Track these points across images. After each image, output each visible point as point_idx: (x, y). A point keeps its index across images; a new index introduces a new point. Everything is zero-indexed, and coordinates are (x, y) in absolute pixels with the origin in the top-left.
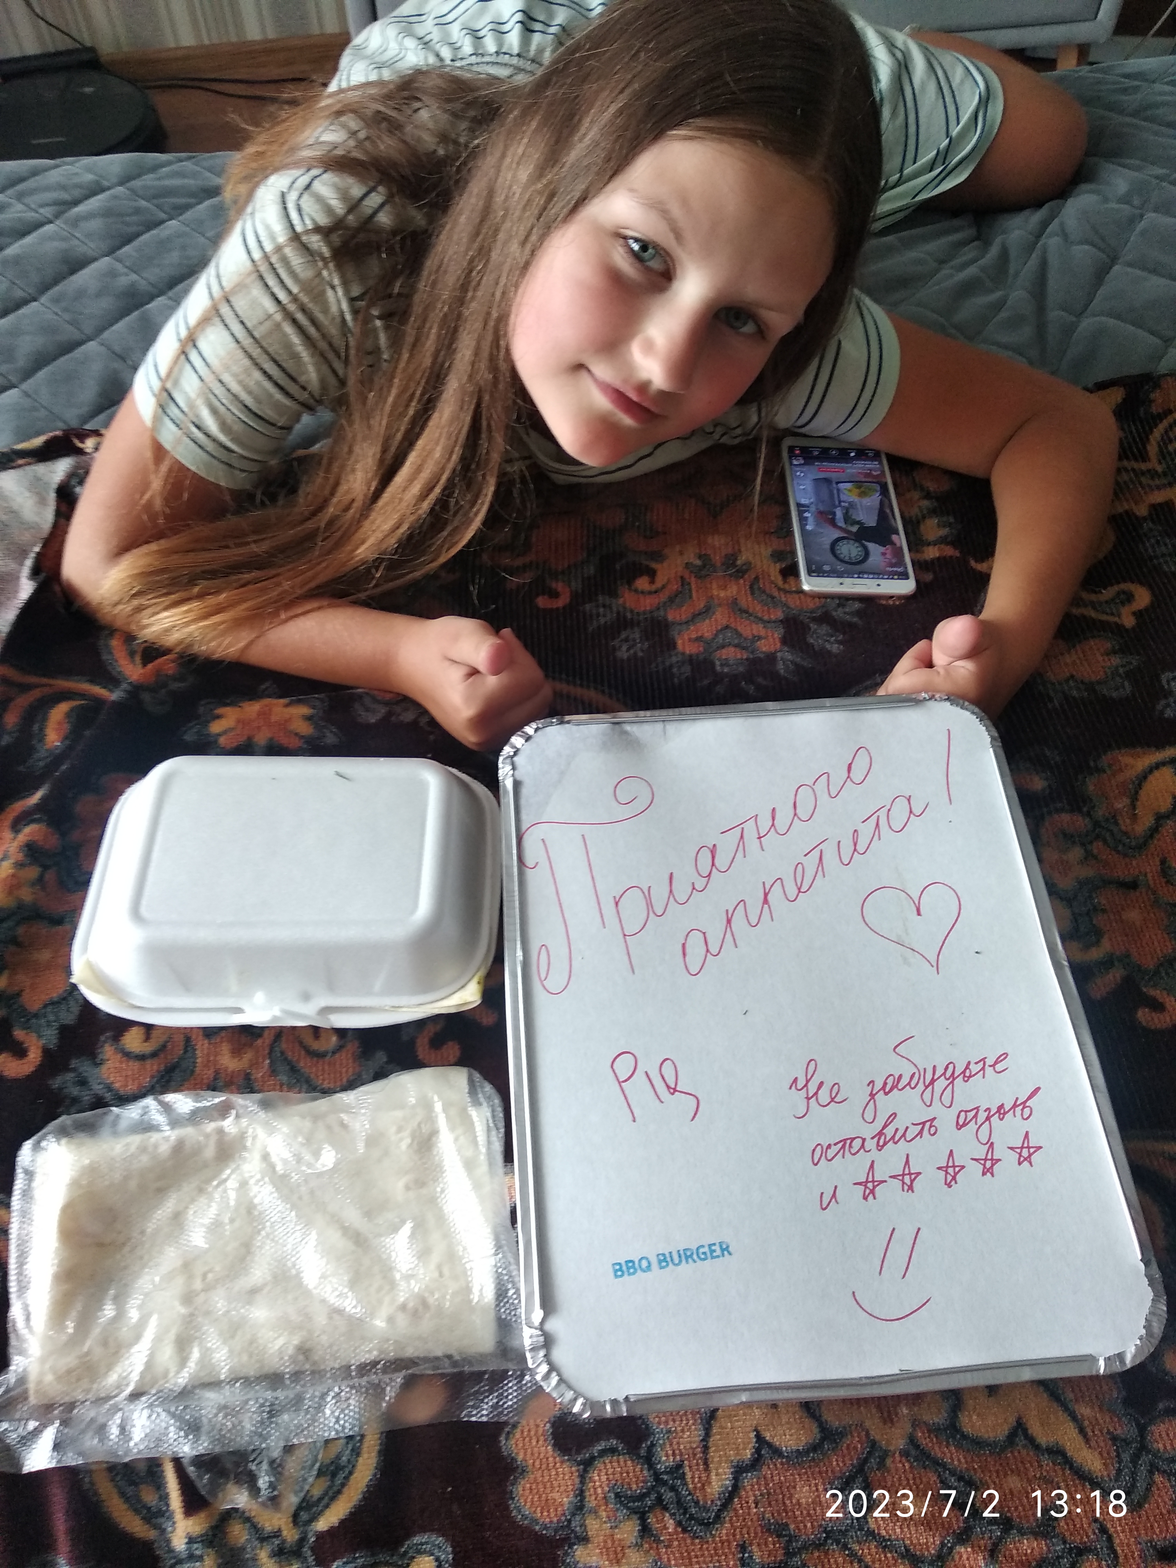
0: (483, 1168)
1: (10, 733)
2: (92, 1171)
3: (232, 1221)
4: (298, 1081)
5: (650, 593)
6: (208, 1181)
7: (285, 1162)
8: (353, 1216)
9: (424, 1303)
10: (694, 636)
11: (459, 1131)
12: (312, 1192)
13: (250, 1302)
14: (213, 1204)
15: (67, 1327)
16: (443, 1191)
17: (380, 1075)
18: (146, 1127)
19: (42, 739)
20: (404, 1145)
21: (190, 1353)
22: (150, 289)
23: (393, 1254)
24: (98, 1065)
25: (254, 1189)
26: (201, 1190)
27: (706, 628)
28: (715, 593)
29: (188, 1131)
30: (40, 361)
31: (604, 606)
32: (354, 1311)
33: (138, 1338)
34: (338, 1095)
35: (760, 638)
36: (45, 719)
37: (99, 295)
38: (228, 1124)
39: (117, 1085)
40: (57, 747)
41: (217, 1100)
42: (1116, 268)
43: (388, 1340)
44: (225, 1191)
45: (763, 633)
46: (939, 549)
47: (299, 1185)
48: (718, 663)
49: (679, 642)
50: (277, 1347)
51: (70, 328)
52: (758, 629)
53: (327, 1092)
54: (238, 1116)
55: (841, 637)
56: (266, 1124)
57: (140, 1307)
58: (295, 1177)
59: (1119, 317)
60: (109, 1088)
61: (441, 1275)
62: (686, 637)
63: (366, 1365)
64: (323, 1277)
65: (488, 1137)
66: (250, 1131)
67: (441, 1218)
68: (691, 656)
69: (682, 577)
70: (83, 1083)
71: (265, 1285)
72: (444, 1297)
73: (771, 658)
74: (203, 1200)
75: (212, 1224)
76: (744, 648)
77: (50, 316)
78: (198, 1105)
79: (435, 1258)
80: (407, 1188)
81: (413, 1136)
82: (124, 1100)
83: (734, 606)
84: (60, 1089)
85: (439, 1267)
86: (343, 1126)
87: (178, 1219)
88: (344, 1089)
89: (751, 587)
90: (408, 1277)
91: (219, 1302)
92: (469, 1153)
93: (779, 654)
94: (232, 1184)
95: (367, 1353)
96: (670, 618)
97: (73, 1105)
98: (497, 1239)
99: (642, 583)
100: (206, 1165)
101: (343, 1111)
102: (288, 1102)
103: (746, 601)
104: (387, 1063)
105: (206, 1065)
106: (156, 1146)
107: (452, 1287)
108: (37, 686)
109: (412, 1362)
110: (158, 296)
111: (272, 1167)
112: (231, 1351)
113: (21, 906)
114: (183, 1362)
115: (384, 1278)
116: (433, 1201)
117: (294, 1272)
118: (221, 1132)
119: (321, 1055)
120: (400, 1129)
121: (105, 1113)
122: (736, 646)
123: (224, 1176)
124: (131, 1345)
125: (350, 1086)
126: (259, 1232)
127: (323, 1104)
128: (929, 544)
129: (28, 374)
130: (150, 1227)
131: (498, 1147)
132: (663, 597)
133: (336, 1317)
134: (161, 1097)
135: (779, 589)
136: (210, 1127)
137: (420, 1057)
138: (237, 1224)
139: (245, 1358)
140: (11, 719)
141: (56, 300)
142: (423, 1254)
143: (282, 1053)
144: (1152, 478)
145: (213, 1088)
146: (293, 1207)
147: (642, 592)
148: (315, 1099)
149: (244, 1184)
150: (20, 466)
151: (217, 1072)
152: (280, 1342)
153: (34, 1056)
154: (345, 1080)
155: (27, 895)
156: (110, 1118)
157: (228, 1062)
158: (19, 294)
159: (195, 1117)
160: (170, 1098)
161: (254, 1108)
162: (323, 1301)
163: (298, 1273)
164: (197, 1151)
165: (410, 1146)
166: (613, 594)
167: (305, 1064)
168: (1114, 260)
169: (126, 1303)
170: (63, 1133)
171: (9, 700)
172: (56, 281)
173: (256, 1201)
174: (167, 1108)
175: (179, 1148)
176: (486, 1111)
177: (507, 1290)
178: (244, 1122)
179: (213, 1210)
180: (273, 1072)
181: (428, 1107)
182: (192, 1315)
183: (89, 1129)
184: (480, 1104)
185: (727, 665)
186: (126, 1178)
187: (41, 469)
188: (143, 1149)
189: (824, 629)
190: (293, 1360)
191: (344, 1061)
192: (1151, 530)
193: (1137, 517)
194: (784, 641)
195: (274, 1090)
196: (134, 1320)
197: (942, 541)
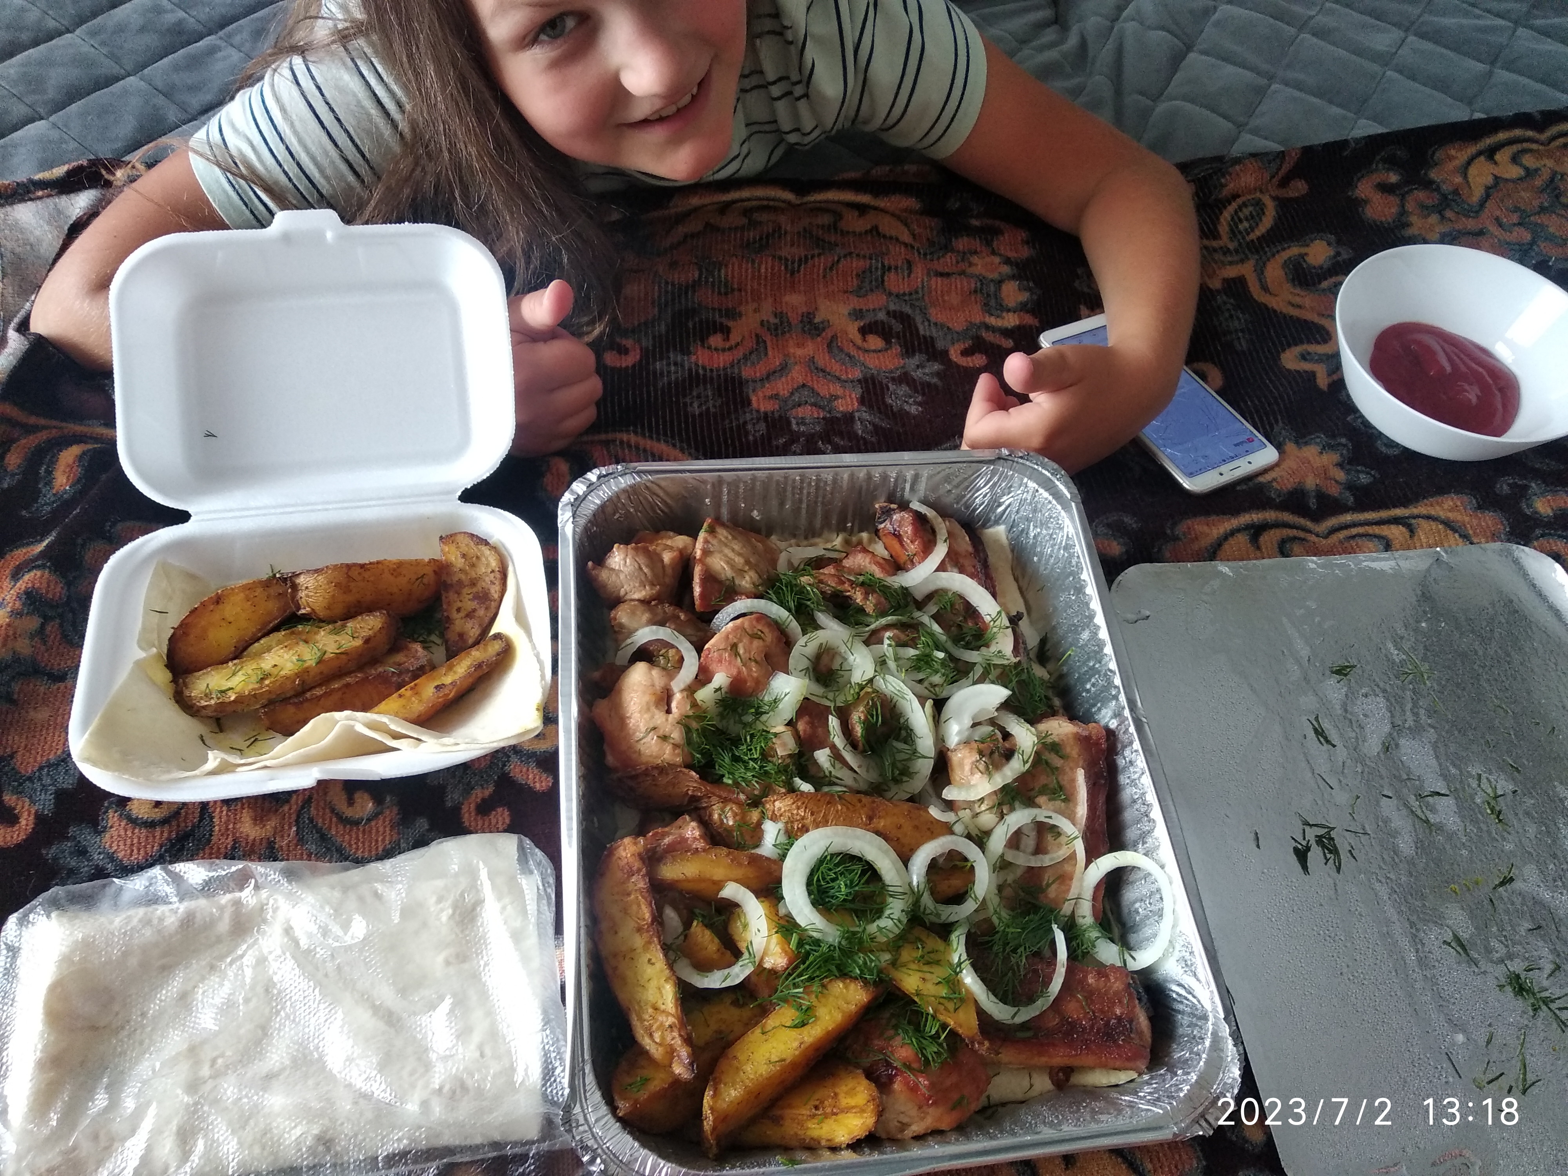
0: (532, 940)
1: (13, 475)
2: (87, 946)
3: (247, 1001)
4: (328, 849)
5: (724, 350)
6: (222, 958)
7: (310, 936)
8: (386, 994)
9: (464, 1087)
10: (769, 393)
11: (507, 900)
12: (339, 968)
13: (265, 1089)
14: (226, 983)
15: (50, 1119)
16: (486, 965)
17: (421, 843)
18: (152, 899)
19: (49, 483)
20: (444, 917)
21: (195, 1145)
22: (200, 28)
23: (430, 1034)
24: (99, 833)
25: (273, 966)
26: (212, 968)
27: (782, 386)
28: (792, 351)
29: (201, 903)
30: (73, 95)
31: (676, 364)
32: (382, 1095)
33: (133, 1132)
34: (373, 865)
35: (837, 397)
36: (53, 461)
37: (142, 29)
38: (247, 895)
39: (120, 855)
40: (65, 492)
41: (234, 869)
42: (1192, 56)
43: (420, 1127)
44: (241, 968)
45: (840, 392)
46: (1020, 317)
47: (324, 961)
48: (794, 421)
49: (754, 399)
50: (293, 1138)
51: (108, 62)
52: (836, 389)
53: (360, 862)
54: (257, 887)
55: (920, 399)
56: (289, 895)
57: (137, 1096)
58: (320, 952)
59: (1193, 101)
60: (111, 858)
61: (482, 1055)
62: (760, 394)
63: (394, 1155)
64: (350, 1060)
65: (538, 906)
66: (271, 902)
67: (484, 995)
68: (766, 414)
69: (757, 335)
70: (82, 852)
71: (283, 1069)
72: (484, 1079)
73: (849, 418)
74: (214, 979)
75: (223, 1004)
76: (820, 407)
77: (86, 49)
78: (211, 874)
79: (476, 1038)
80: (448, 963)
81: (455, 907)
82: (128, 870)
83: (811, 364)
84: (55, 859)
85: (481, 1048)
86: (377, 896)
87: (185, 999)
88: (380, 858)
89: (829, 346)
90: (445, 1059)
91: (229, 1089)
92: (518, 924)
93: (857, 415)
94: (249, 960)
95: (397, 1142)
96: (744, 375)
97: (70, 876)
98: (545, 1012)
99: (715, 340)
100: (219, 940)
101: (377, 881)
102: (314, 872)
103: (823, 359)
104: (428, 830)
105: (225, 833)
106: (161, 919)
107: (494, 1068)
108: (45, 428)
109: (449, 1151)
110: (209, 35)
111: (296, 942)
112: (239, 1143)
113: (17, 659)
114: (185, 1156)
115: (419, 1059)
116: (475, 977)
117: (316, 1055)
118: (238, 903)
119: (355, 823)
120: (440, 900)
121: (104, 886)
122: (812, 405)
123: (240, 952)
124: (124, 1139)
125: (387, 854)
126: (278, 1013)
127: (356, 874)
128: (1009, 311)
129: (59, 106)
130: (153, 1008)
131: (549, 916)
132: (739, 353)
133: (362, 1102)
134: (171, 867)
135: (859, 348)
136: (225, 899)
137: (467, 824)
138: (252, 1004)
139: (257, 1150)
140: (14, 460)
141: (93, 34)
142: (463, 1034)
143: (311, 820)
144: (1225, 254)
145: (231, 856)
146: (319, 984)
147: (716, 349)
148: (347, 869)
149: (262, 961)
150: (40, 198)
151: (235, 841)
152: (298, 1132)
153: (26, 823)
154: (380, 849)
155: (24, 647)
156: (111, 890)
157: (249, 829)
158: (51, 24)
159: (208, 888)
160: (180, 867)
161: (277, 876)
162: (349, 1086)
163: (321, 1057)
164: (210, 924)
165: (451, 917)
166: (686, 352)
167: (336, 832)
168: (1189, 48)
169: (122, 1091)
170: (55, 904)
171: (13, 441)
172: (94, 15)
173: (275, 979)
174: (177, 879)
175: (188, 921)
176: (537, 877)
177: (554, 1069)
178: (264, 894)
179: (227, 988)
180: (301, 840)
181: (473, 874)
182: (196, 1104)
183: (87, 902)
184: (531, 872)
185: (805, 424)
186: (125, 954)
187: (63, 201)
188: (147, 922)
189: (903, 390)
190: (312, 1151)
191: (381, 829)
192: (1225, 303)
193: (1210, 290)
194: (862, 401)
195: (302, 859)
196: (129, 1111)
197: (1023, 308)
